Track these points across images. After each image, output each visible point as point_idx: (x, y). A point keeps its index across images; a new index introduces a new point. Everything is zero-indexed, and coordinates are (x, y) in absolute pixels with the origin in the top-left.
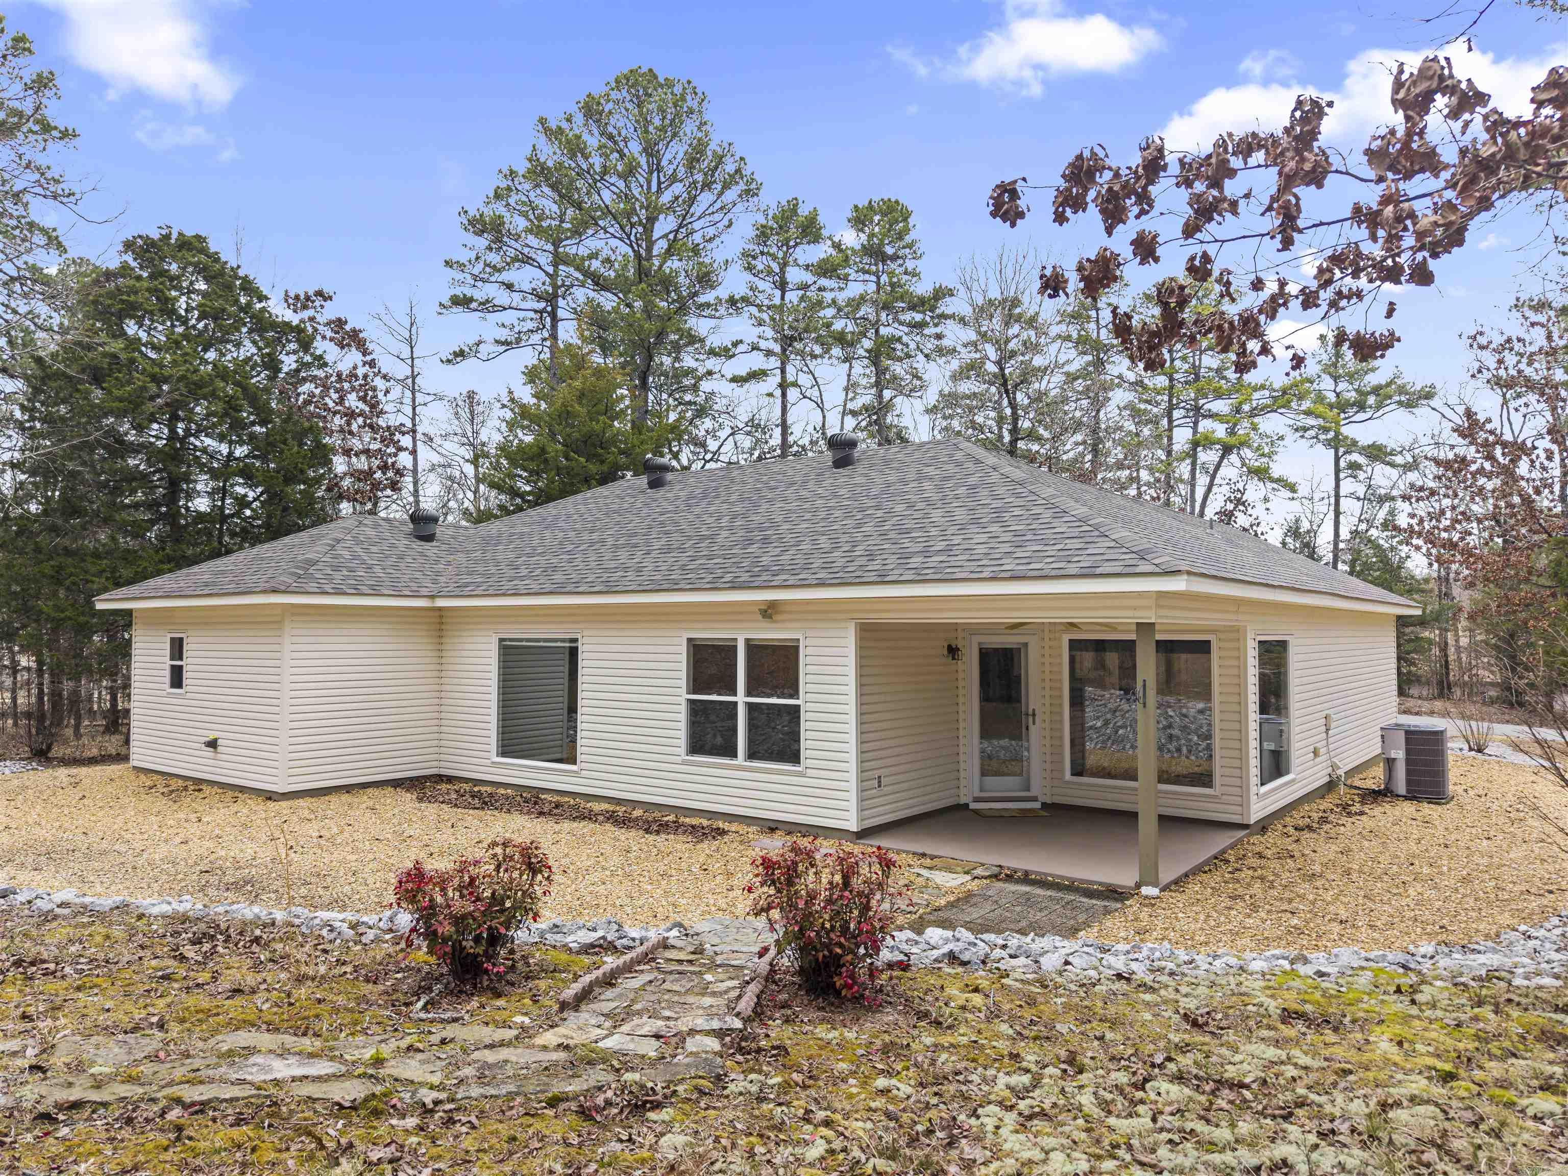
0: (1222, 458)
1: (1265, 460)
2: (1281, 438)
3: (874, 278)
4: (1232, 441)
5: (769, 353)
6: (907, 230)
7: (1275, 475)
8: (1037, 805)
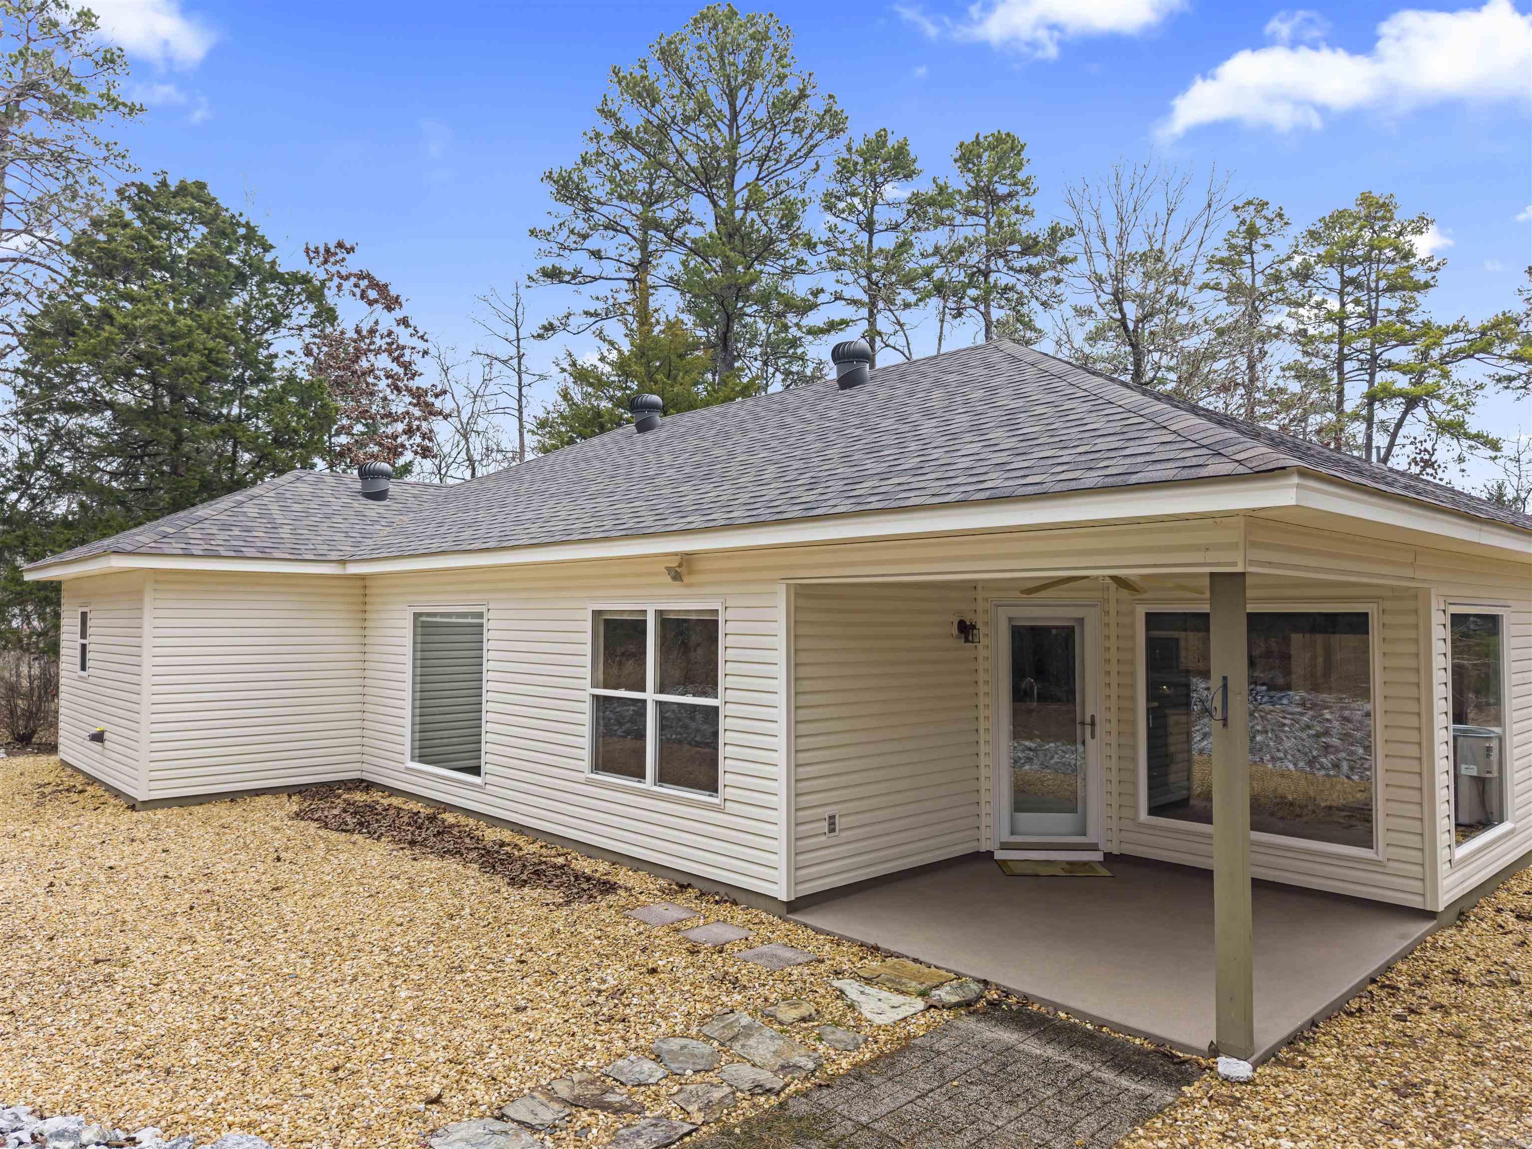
0: (1405, 414)
1: (1460, 412)
2: (1481, 387)
3: (984, 221)
4: (1418, 390)
5: (854, 302)
6: (1019, 167)
7: (1473, 431)
8: (1097, 856)
